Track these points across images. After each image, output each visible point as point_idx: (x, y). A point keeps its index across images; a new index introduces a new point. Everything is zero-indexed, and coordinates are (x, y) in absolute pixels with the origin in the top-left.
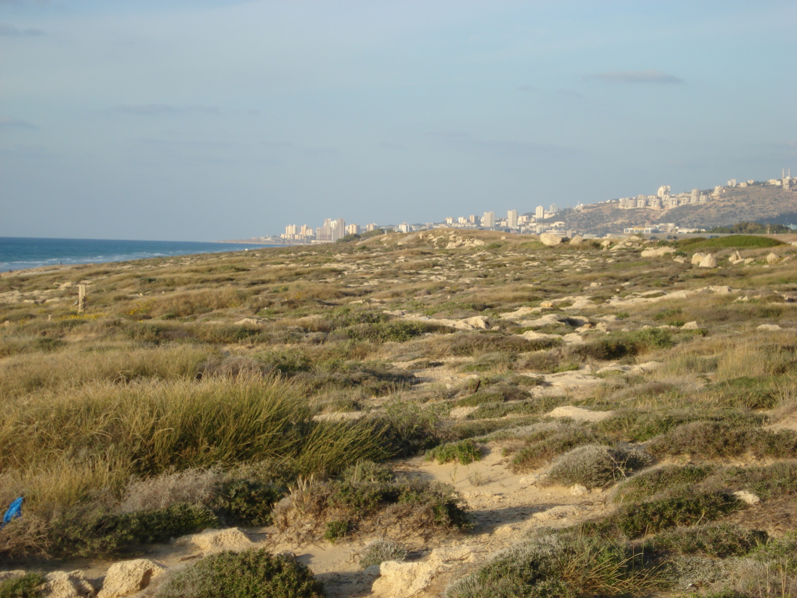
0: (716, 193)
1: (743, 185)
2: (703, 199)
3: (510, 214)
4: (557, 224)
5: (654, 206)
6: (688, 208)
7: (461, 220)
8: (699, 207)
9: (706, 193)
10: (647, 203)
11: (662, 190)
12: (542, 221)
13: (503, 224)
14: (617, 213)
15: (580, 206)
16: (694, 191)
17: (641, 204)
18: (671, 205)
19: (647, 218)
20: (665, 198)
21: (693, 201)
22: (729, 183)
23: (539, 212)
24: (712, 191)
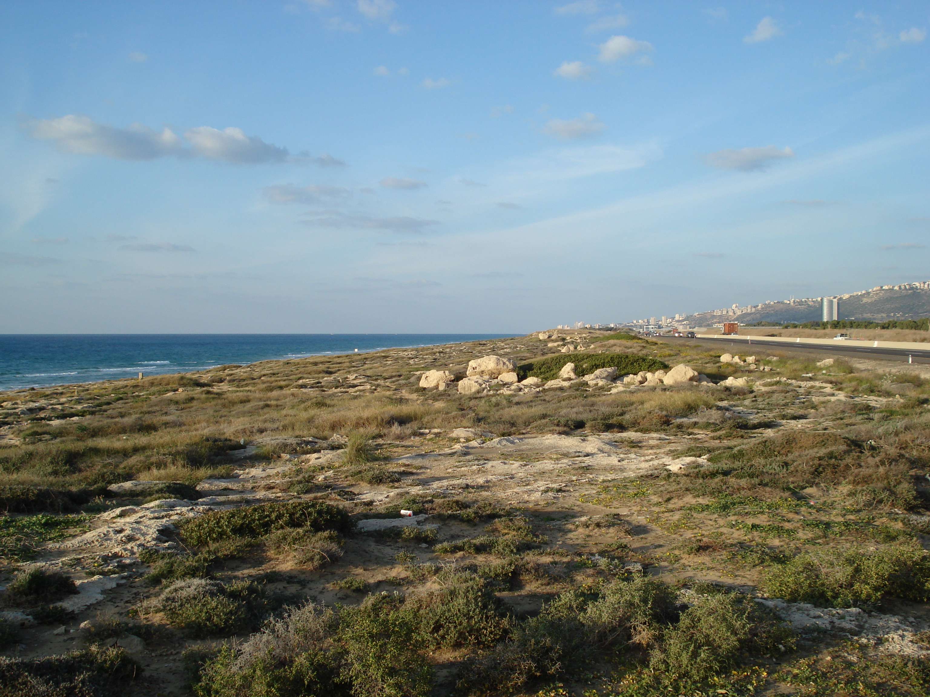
0: (759, 307)
1: (772, 303)
2: (753, 309)
3: (663, 318)
4: (685, 322)
5: (731, 313)
6: (747, 314)
7: (640, 321)
8: (751, 314)
9: (755, 307)
10: (727, 312)
11: (734, 306)
12: (678, 321)
13: (660, 323)
14: (714, 317)
15: (696, 314)
16: (749, 306)
17: (724, 312)
18: (739, 313)
19: (727, 319)
20: (736, 309)
21: (749, 311)
22: (767, 302)
23: (677, 317)
24: (758, 306)
